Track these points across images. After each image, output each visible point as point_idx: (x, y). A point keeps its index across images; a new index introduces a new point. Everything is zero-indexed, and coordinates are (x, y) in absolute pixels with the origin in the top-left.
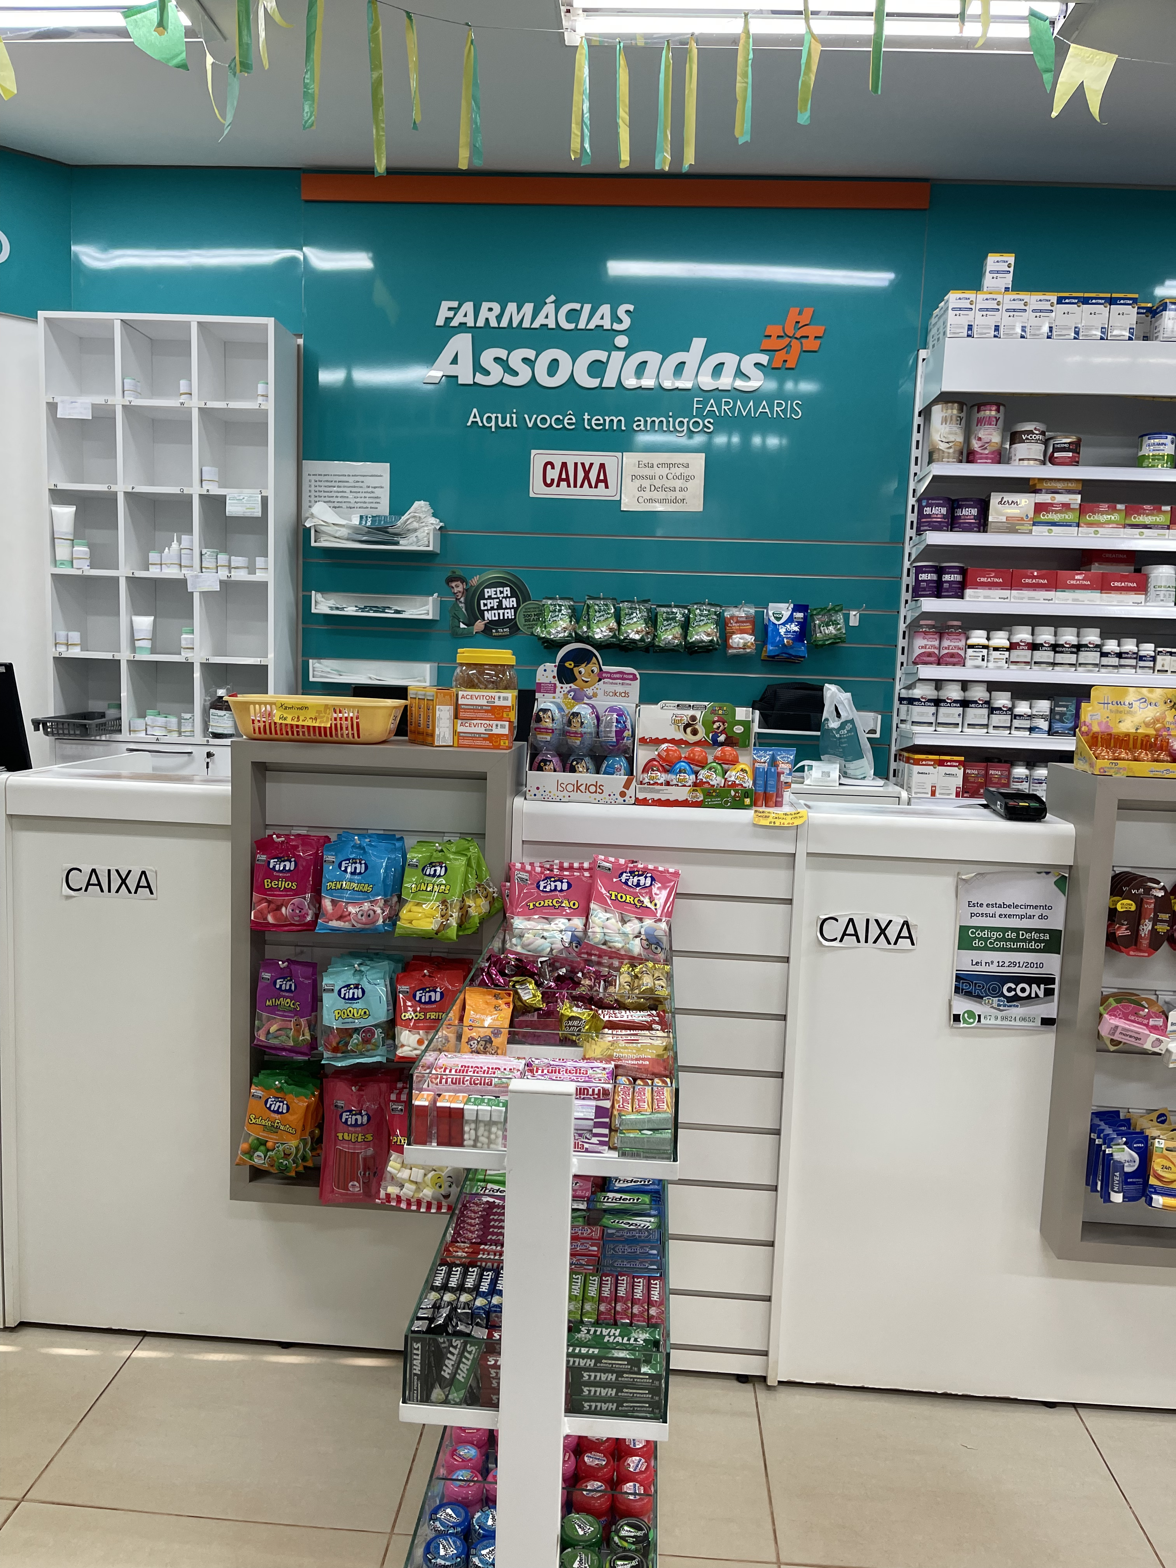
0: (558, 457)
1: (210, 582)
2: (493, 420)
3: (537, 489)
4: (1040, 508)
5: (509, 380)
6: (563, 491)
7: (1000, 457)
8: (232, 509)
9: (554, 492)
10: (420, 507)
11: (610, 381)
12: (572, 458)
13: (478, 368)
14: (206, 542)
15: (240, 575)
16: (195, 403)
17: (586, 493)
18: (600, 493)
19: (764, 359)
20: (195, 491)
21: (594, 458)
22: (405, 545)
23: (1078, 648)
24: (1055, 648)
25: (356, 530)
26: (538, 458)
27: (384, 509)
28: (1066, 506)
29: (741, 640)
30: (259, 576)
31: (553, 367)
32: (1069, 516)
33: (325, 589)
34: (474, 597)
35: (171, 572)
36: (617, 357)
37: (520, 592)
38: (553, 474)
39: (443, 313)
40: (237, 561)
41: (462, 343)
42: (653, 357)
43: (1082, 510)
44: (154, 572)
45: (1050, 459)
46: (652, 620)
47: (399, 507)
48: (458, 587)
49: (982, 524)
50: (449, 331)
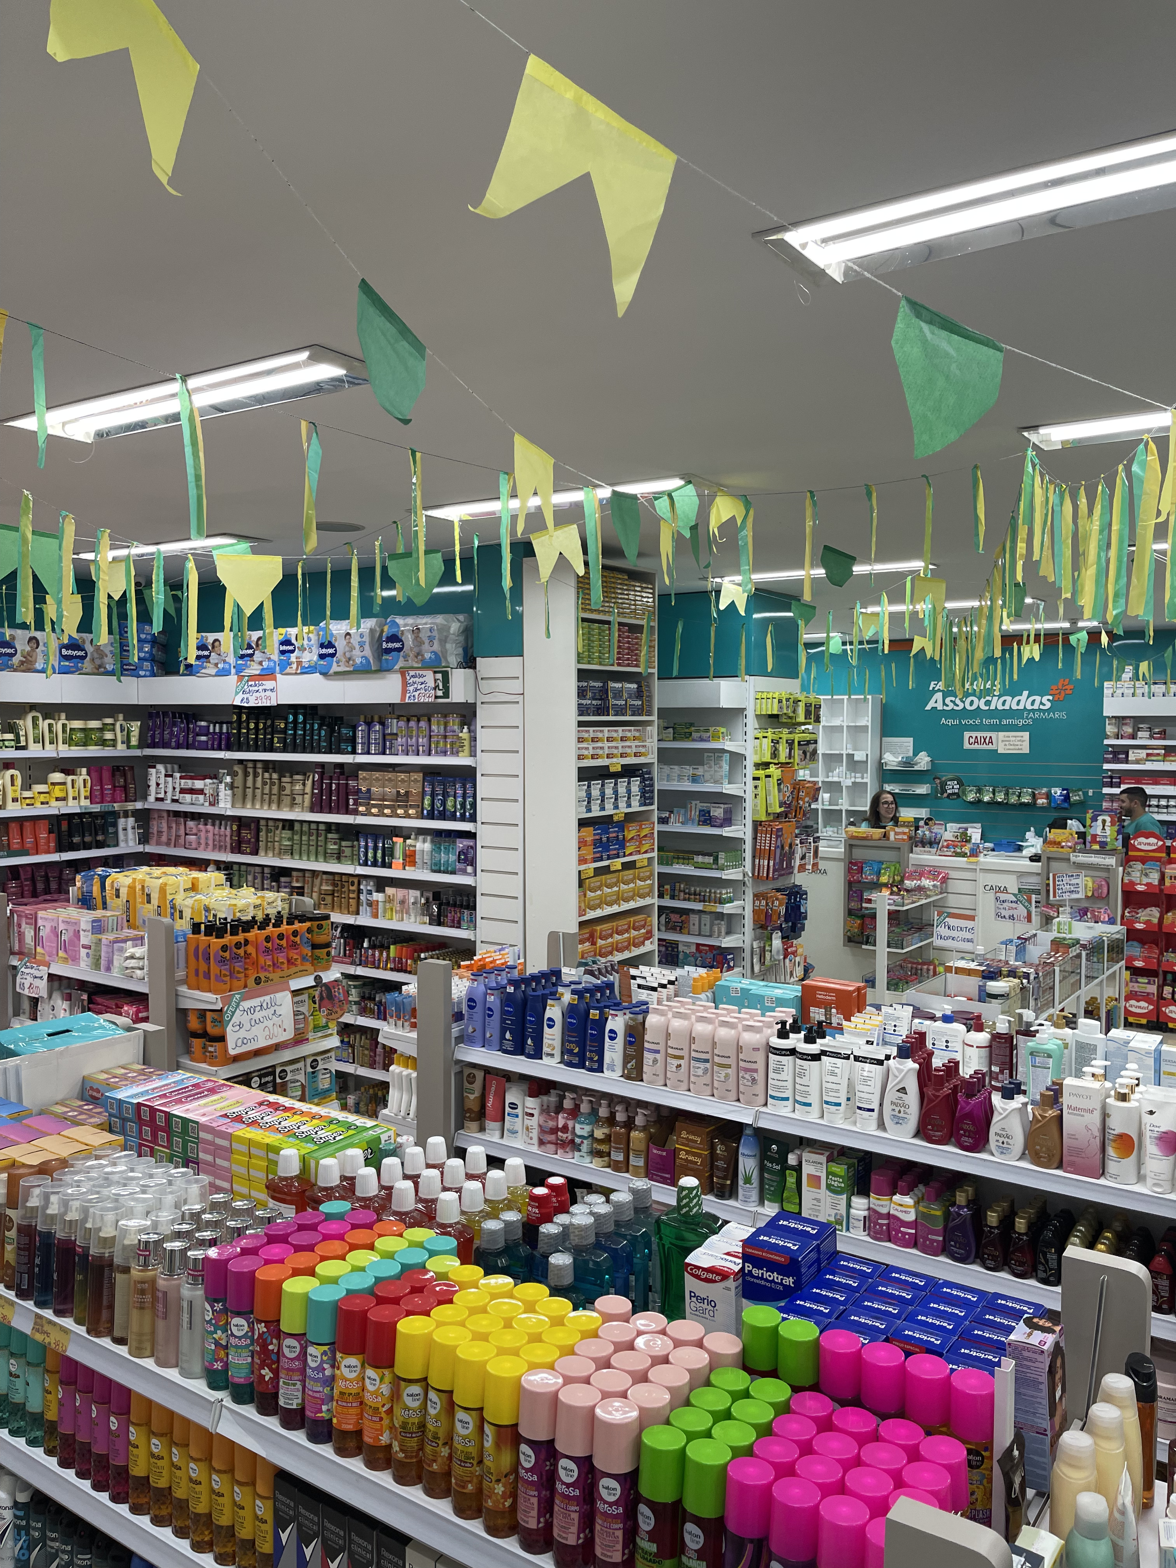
0: (974, 734)
1: (849, 782)
2: (950, 722)
3: (967, 746)
4: (1148, 755)
5: (956, 708)
6: (976, 746)
7: (1133, 737)
8: (856, 758)
9: (972, 747)
10: (923, 754)
11: (993, 707)
12: (979, 734)
13: (944, 704)
14: (848, 769)
15: (858, 780)
16: (845, 724)
17: (985, 747)
18: (990, 747)
19: (1051, 698)
20: (844, 752)
21: (988, 734)
22: (916, 768)
23: (1167, 807)
24: (1158, 806)
25: (899, 763)
26: (967, 735)
27: (911, 754)
28: (1158, 754)
29: (1041, 801)
30: (865, 780)
31: (972, 703)
32: (1159, 758)
33: (889, 782)
34: (943, 785)
35: (836, 779)
36: (995, 698)
37: (960, 783)
38: (972, 740)
39: (932, 686)
40: (858, 775)
41: (939, 696)
42: (1009, 698)
43: (1165, 755)
44: (830, 779)
45: (1151, 737)
46: (1007, 794)
47: (916, 754)
48: (938, 781)
49: (1126, 761)
50: (934, 691)
